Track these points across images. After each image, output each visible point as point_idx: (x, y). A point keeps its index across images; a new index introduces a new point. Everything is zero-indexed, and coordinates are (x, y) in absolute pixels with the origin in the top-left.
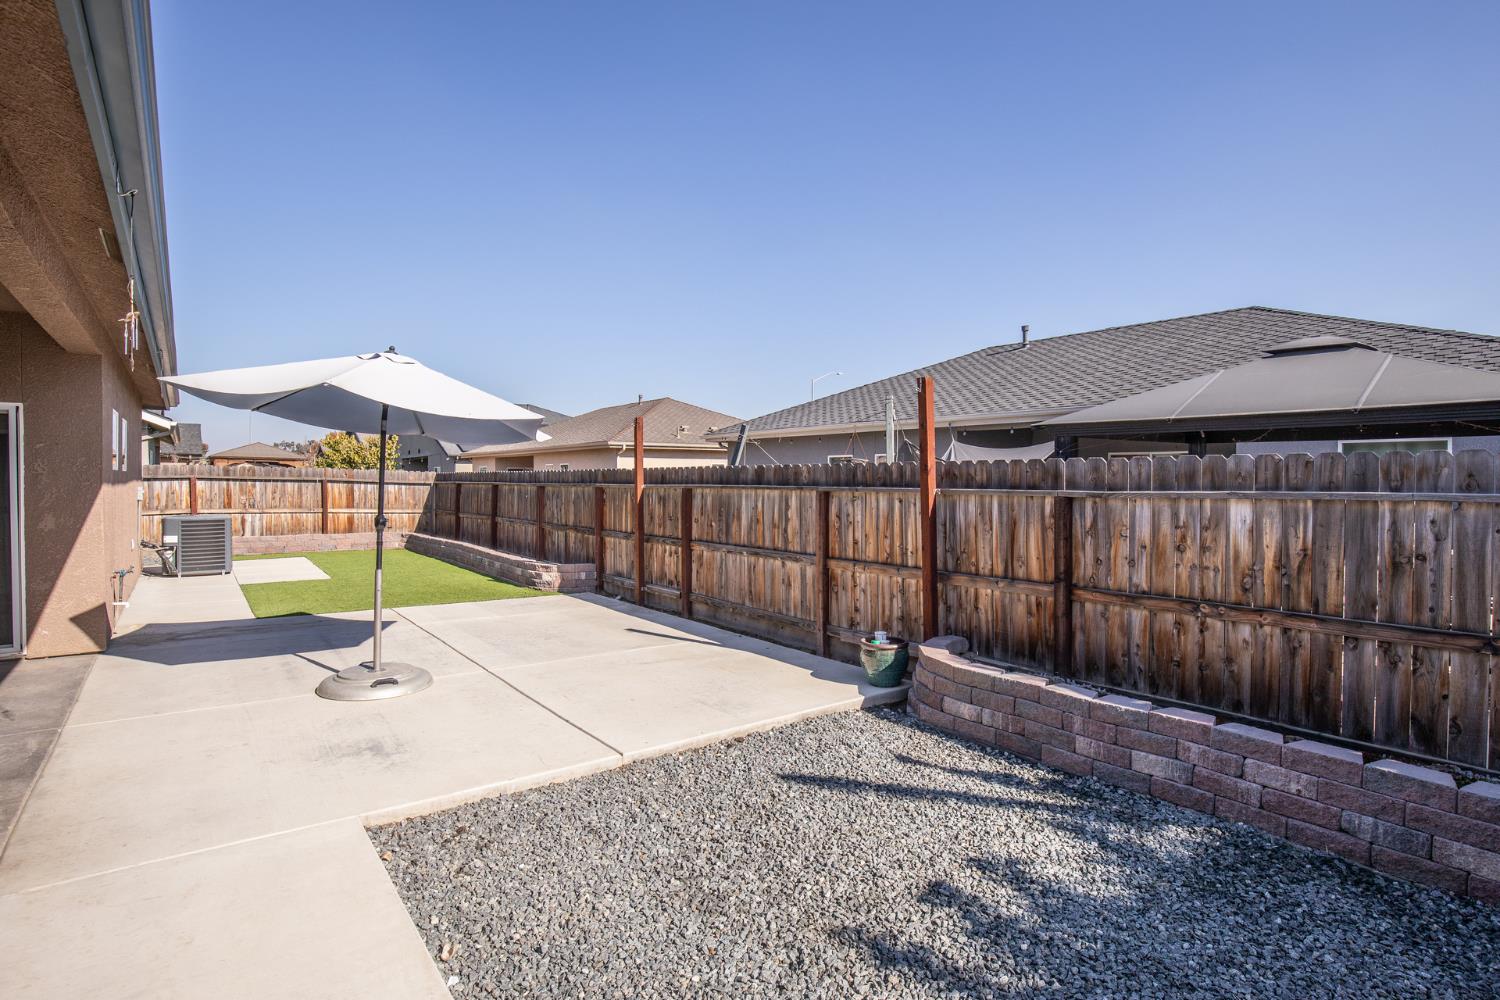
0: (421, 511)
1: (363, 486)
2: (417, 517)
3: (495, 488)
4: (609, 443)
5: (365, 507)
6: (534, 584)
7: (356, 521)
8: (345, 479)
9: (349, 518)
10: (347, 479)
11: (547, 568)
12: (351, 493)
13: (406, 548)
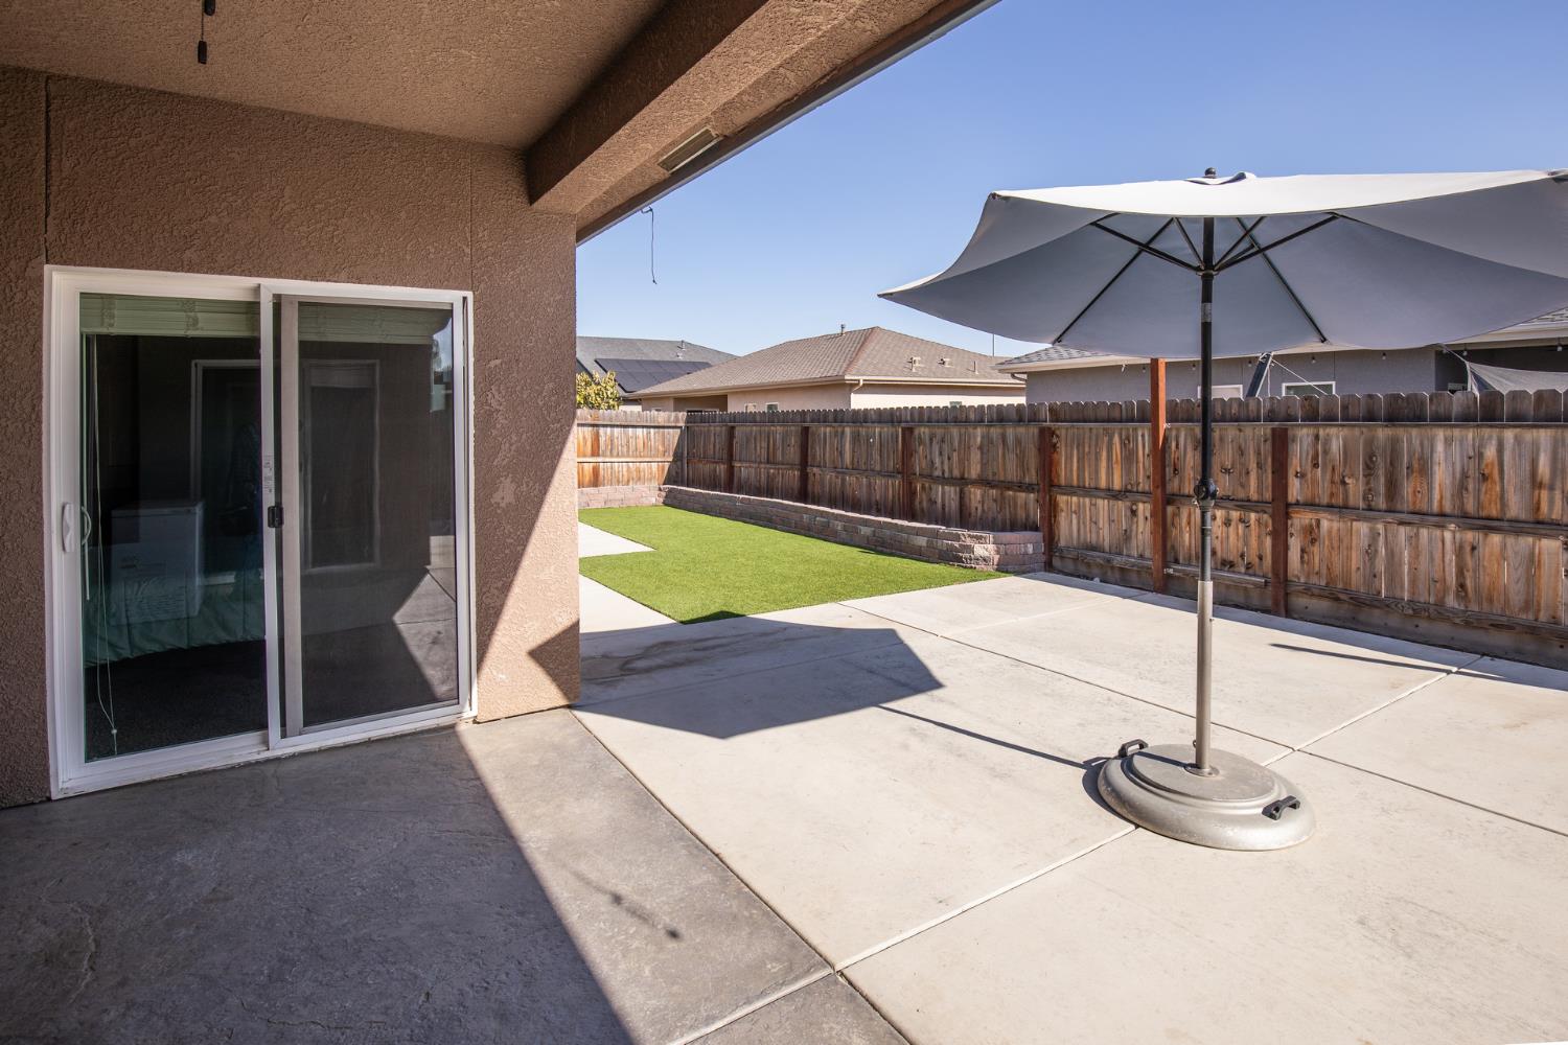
0: (671, 459)
1: (609, 429)
2: (667, 465)
3: (806, 430)
4: (847, 377)
5: (612, 456)
6: (959, 560)
7: (601, 472)
8: (589, 422)
9: (594, 468)
10: (593, 422)
11: (980, 538)
12: (596, 437)
13: (665, 504)
